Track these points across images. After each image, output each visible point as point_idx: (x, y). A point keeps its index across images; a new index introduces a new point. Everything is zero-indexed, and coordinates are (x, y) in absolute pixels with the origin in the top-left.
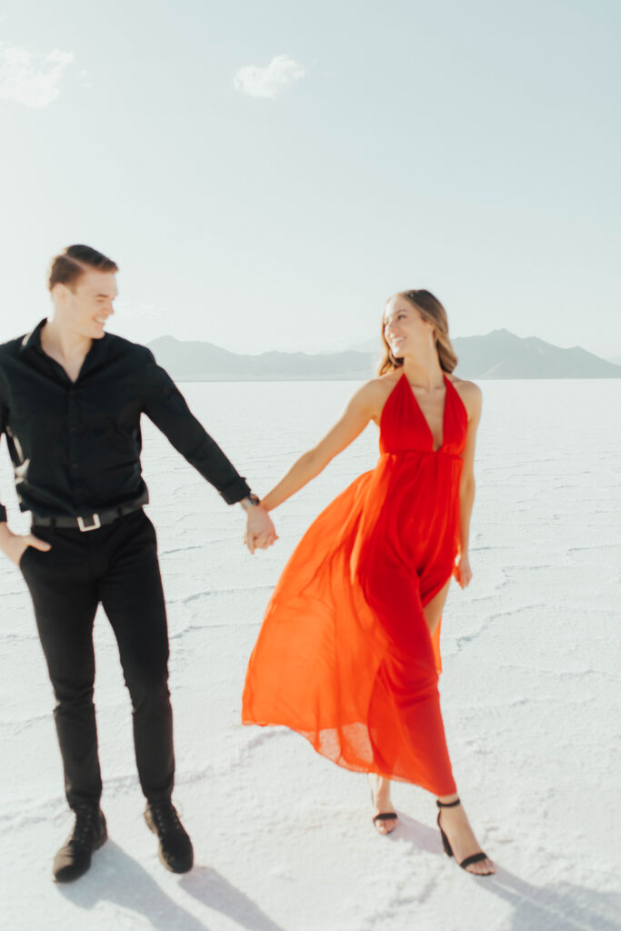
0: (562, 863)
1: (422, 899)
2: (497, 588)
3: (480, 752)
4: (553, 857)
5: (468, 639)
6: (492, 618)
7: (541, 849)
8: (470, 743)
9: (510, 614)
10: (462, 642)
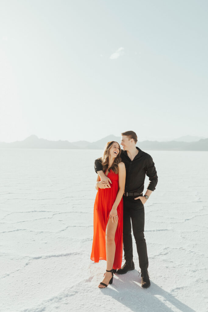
0: (194, 253)
1: (165, 255)
2: (200, 210)
3: (183, 238)
4: (192, 252)
5: (188, 220)
6: (196, 216)
7: (190, 251)
8: (182, 236)
9: (201, 216)
10: (186, 220)
